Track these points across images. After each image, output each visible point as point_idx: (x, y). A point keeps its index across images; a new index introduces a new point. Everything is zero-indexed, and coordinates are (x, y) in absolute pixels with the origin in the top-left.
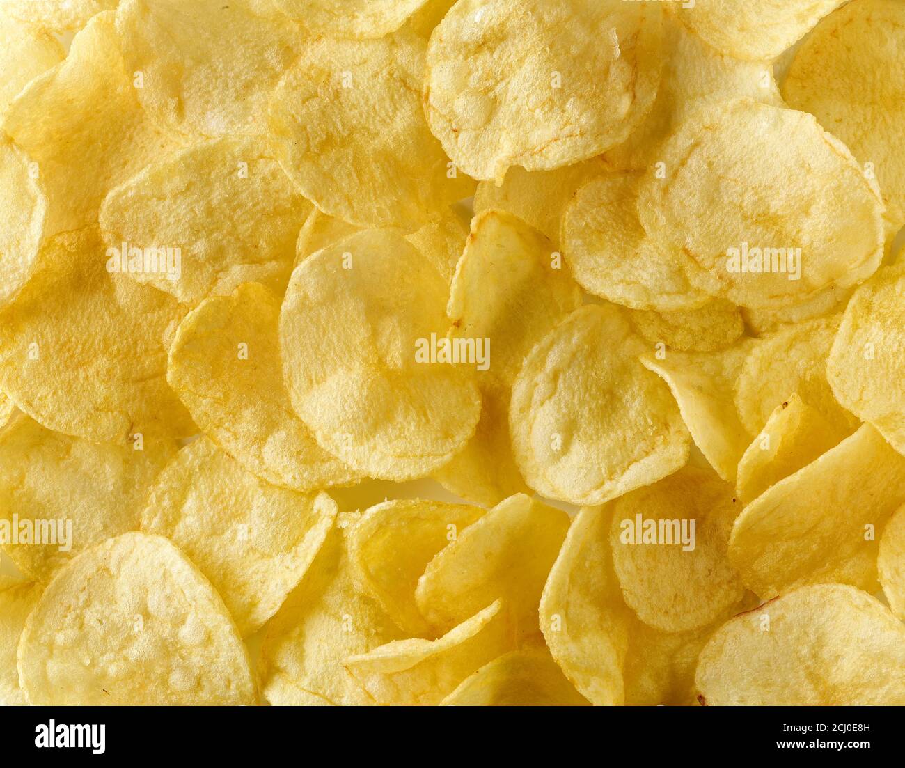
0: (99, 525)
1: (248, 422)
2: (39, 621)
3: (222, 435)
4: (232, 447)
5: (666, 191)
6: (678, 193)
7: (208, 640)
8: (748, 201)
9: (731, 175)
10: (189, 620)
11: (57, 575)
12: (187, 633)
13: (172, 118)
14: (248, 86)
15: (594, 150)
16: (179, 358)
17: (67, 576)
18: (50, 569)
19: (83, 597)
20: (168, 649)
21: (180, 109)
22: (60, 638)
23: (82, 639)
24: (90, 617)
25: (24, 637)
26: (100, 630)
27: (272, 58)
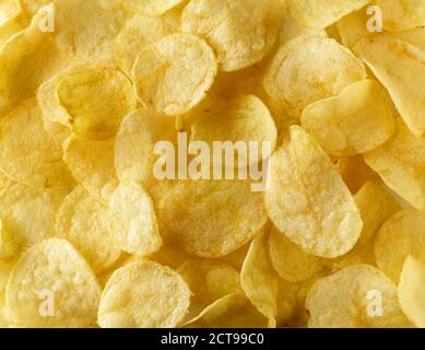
0: (42, 234)
1: (96, 178)
2: (15, 275)
3: (84, 183)
4: (88, 188)
5: (275, 76)
6: (280, 77)
7: (85, 283)
8: (310, 78)
9: (302, 68)
10: (77, 274)
11: (24, 254)
12: (76, 280)
13: (71, 54)
14: (102, 39)
15: (247, 64)
16: (68, 150)
17: (27, 256)
18: (20, 251)
19: (33, 265)
20: (69, 287)
21: (74, 50)
22: (24, 283)
23: (33, 282)
24: (36, 273)
25: (9, 281)
26: (41, 279)
27: (112, 27)
